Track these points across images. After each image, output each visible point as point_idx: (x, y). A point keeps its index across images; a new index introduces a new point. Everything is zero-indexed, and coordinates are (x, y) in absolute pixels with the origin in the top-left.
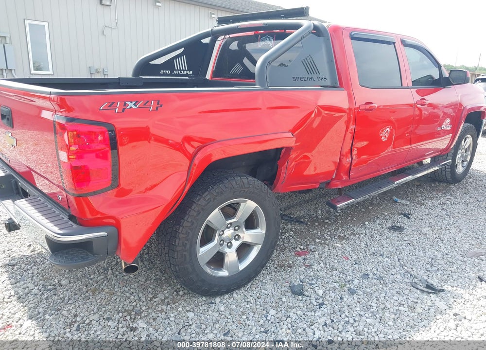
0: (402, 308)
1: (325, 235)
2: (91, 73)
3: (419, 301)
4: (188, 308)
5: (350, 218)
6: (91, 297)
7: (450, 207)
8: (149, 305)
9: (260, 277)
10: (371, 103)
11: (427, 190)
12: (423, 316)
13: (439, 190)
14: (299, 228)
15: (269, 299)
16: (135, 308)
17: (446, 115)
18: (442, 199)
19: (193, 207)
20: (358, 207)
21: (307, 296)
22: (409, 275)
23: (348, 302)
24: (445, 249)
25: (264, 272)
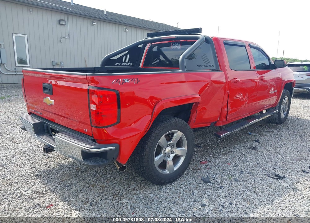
0: (264, 187)
1: (214, 153)
2: (53, 65)
3: (273, 183)
4: (148, 192)
5: (226, 144)
6: (92, 189)
7: (280, 136)
8: (126, 191)
9: (184, 175)
10: (237, 79)
11: (266, 128)
12: (276, 190)
13: (272, 128)
14: (199, 150)
15: (192, 186)
16: (119, 193)
17: (271, 86)
18: (275, 132)
19: (152, 135)
20: (229, 138)
21: (213, 183)
22: (265, 171)
23: (235, 185)
24: (282, 158)
25: (185, 173)
